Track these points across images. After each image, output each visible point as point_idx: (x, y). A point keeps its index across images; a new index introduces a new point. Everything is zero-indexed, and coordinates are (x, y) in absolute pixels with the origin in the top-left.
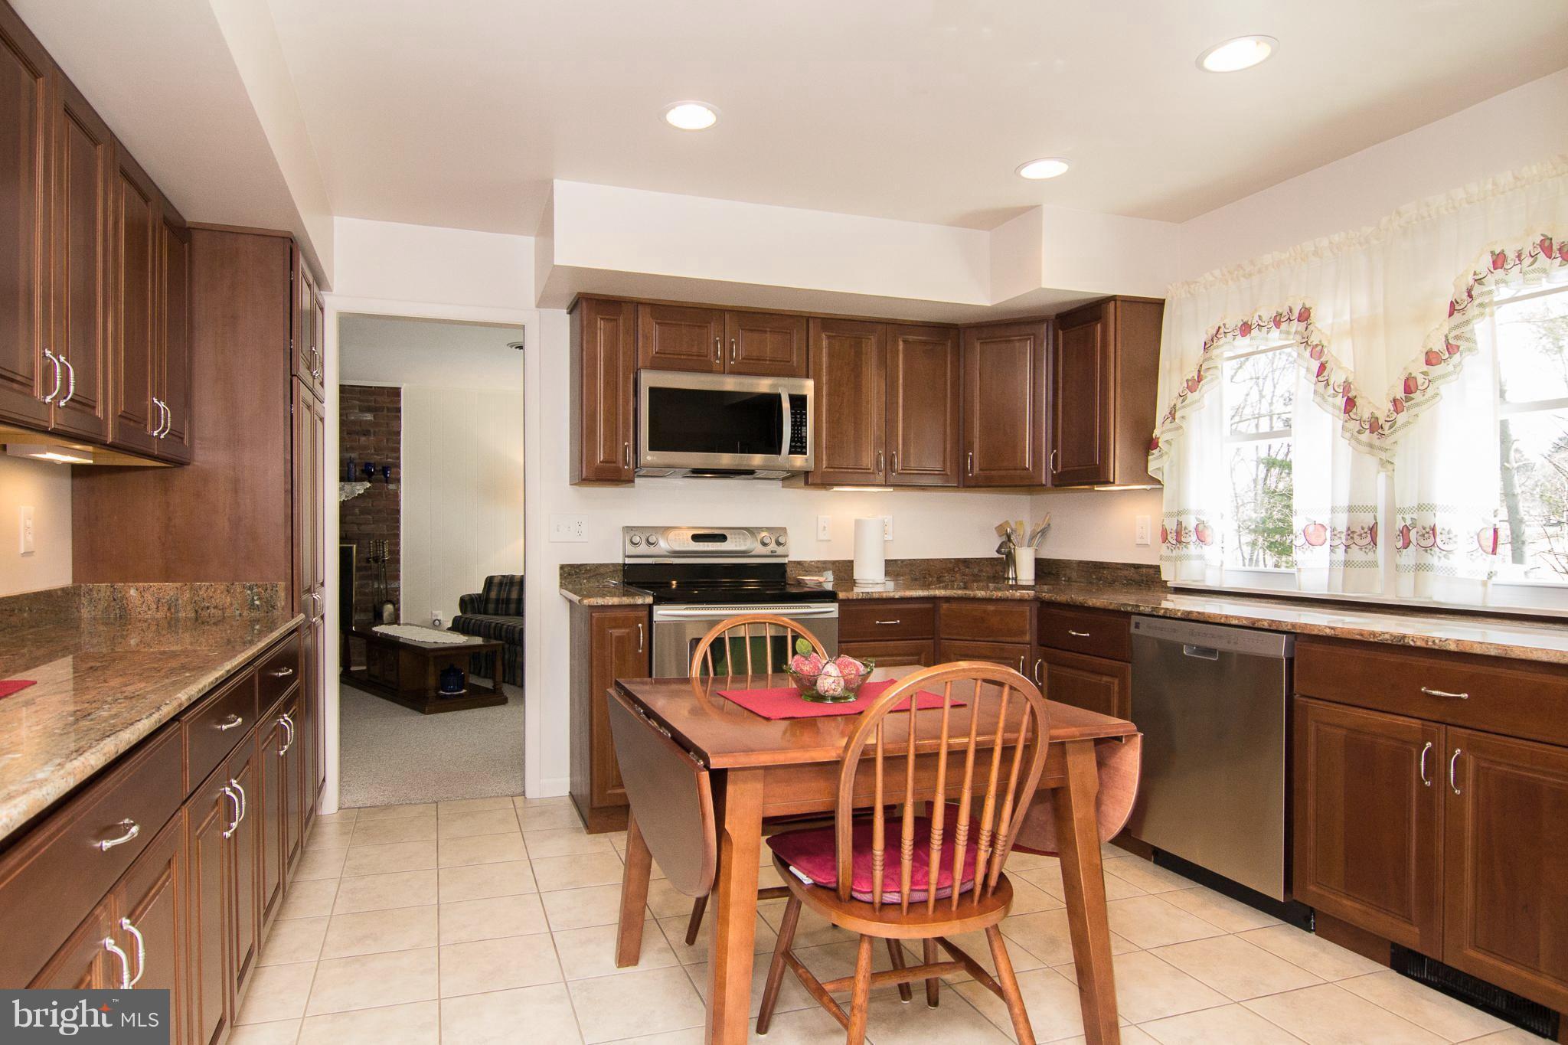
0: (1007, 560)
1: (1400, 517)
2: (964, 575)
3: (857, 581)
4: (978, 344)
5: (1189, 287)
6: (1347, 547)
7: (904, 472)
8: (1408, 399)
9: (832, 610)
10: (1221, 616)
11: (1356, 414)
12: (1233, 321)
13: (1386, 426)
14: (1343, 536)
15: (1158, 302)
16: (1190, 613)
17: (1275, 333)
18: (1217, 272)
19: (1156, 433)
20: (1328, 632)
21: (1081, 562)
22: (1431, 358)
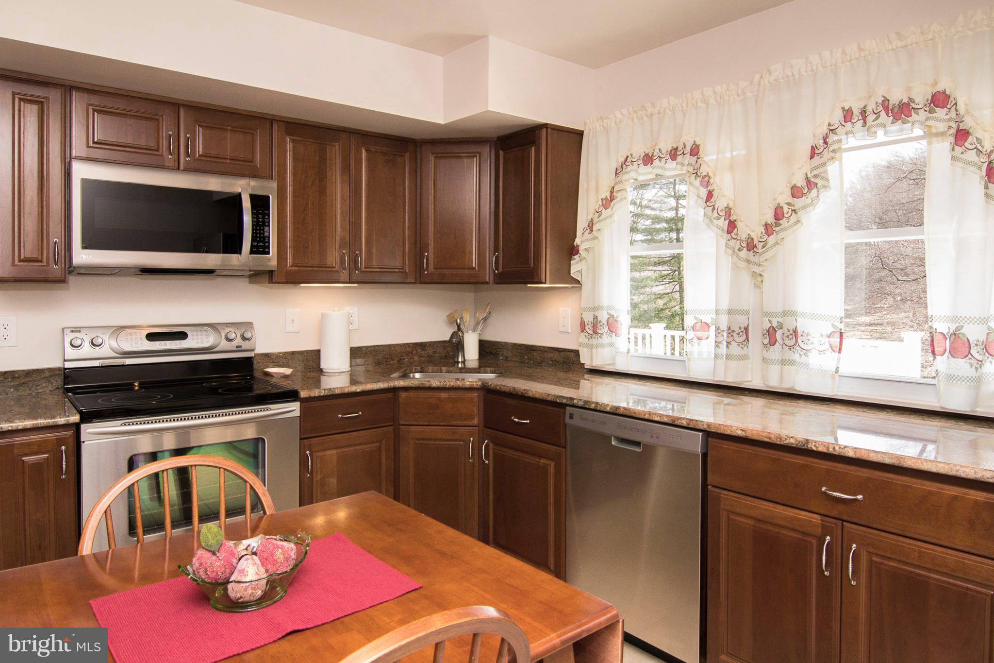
0: (456, 345)
1: (767, 319)
2: (421, 357)
3: (324, 370)
4: (433, 157)
5: (603, 122)
6: (728, 343)
7: (368, 270)
8: (779, 225)
9: (293, 409)
10: (645, 413)
11: (737, 234)
12: (639, 151)
13: (760, 245)
14: (725, 334)
15: (578, 132)
16: (618, 408)
17: (671, 164)
18: (624, 111)
19: (577, 241)
20: (739, 433)
21: (515, 345)
22: (796, 192)
